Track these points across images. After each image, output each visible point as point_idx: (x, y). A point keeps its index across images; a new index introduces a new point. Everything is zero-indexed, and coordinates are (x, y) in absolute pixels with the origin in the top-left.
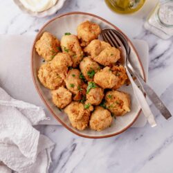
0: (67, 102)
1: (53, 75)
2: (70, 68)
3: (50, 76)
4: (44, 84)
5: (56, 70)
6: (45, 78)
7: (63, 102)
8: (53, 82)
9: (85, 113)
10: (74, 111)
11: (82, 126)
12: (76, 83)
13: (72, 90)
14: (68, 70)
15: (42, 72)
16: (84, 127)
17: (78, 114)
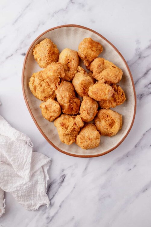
0: (56, 115)
1: (44, 84)
2: (62, 80)
3: (41, 86)
4: (34, 93)
5: (48, 80)
6: (35, 87)
7: (52, 114)
8: (43, 91)
9: (74, 128)
10: (63, 125)
11: (70, 141)
12: (67, 96)
13: (62, 103)
14: (60, 82)
15: (34, 81)
16: (71, 142)
17: (67, 128)
